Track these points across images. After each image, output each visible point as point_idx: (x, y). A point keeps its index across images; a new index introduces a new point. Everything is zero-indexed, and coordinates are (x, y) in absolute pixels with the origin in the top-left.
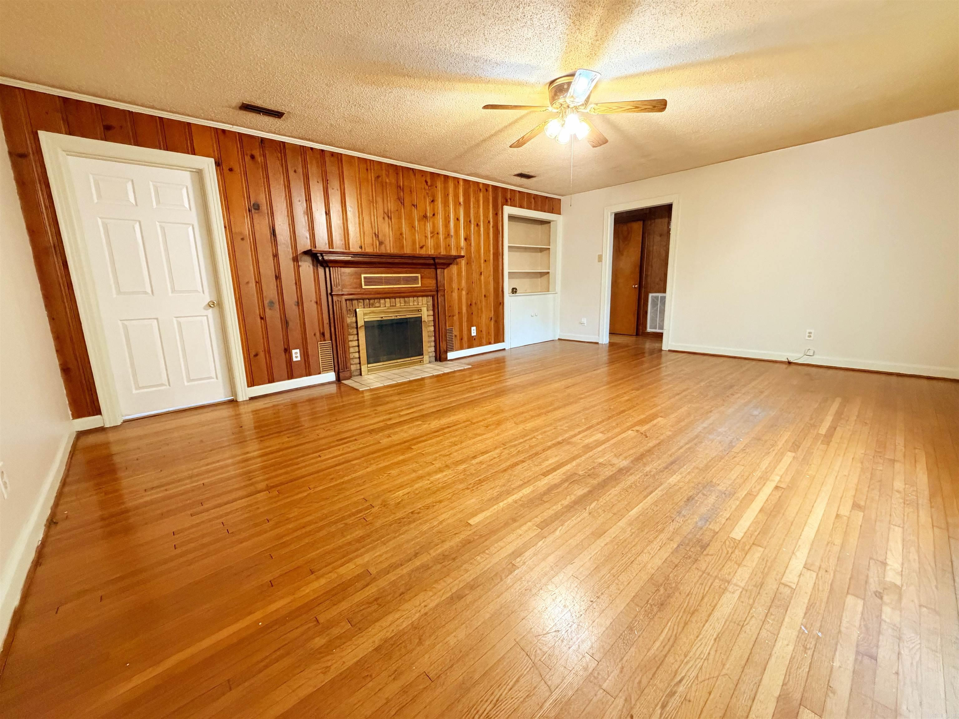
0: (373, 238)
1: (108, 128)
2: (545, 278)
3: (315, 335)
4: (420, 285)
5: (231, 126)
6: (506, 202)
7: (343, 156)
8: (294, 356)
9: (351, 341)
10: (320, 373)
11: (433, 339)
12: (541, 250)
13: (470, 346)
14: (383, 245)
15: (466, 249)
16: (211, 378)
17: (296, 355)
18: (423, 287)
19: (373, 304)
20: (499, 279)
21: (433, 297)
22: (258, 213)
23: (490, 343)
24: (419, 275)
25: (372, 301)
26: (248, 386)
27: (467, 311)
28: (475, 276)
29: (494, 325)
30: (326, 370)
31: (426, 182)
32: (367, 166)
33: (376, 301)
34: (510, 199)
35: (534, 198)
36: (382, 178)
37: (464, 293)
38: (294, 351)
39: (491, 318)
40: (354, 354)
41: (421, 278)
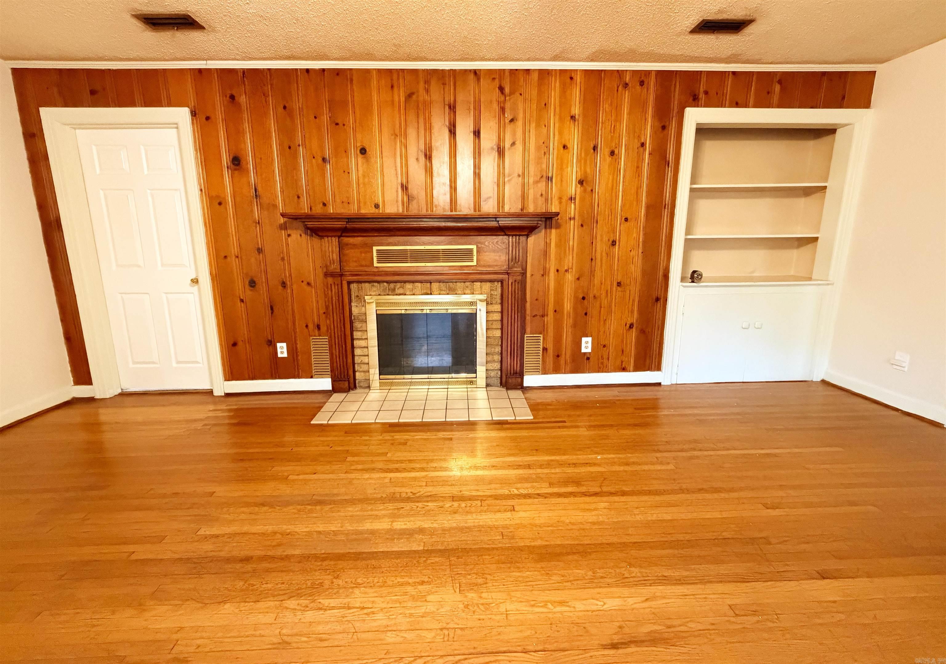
0: (397, 191)
1: (93, 92)
2: (806, 250)
3: (307, 326)
4: (474, 263)
5: (205, 62)
6: (695, 101)
7: (354, 72)
8: (279, 350)
9: (357, 339)
10: (312, 377)
11: (498, 349)
12: (807, 192)
13: (576, 370)
14: (415, 202)
15: (582, 199)
16: (197, 362)
17: (282, 350)
18: (480, 266)
19: (394, 290)
20: (658, 253)
21: (502, 282)
22: (238, 170)
23: (624, 370)
24: (474, 247)
25: (392, 285)
26: (227, 379)
27: (575, 309)
28: (601, 247)
29: (637, 338)
30: (321, 375)
31: (501, 89)
32: (392, 80)
33: (399, 285)
34: (706, 93)
35: (780, 82)
36: (418, 97)
37: (570, 277)
38: (279, 345)
39: (631, 326)
40: (362, 358)
41: (478, 252)
